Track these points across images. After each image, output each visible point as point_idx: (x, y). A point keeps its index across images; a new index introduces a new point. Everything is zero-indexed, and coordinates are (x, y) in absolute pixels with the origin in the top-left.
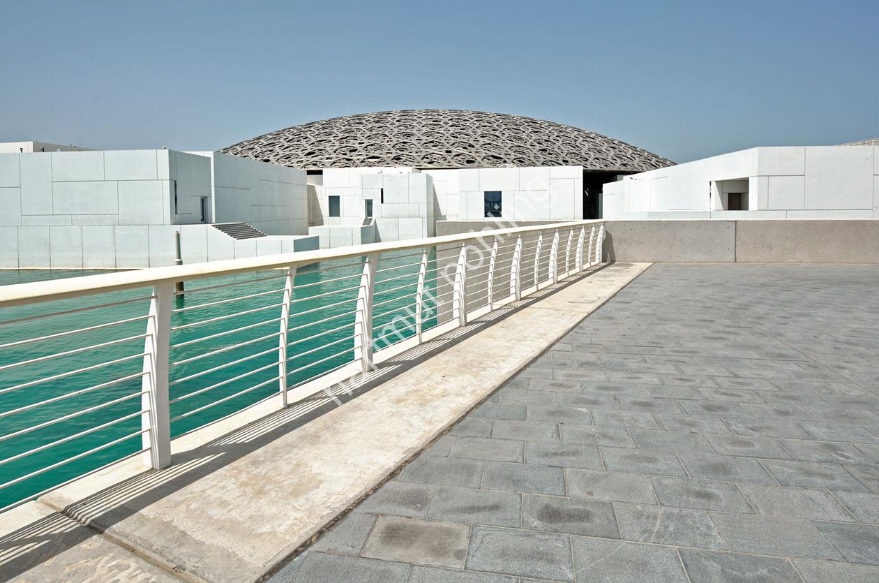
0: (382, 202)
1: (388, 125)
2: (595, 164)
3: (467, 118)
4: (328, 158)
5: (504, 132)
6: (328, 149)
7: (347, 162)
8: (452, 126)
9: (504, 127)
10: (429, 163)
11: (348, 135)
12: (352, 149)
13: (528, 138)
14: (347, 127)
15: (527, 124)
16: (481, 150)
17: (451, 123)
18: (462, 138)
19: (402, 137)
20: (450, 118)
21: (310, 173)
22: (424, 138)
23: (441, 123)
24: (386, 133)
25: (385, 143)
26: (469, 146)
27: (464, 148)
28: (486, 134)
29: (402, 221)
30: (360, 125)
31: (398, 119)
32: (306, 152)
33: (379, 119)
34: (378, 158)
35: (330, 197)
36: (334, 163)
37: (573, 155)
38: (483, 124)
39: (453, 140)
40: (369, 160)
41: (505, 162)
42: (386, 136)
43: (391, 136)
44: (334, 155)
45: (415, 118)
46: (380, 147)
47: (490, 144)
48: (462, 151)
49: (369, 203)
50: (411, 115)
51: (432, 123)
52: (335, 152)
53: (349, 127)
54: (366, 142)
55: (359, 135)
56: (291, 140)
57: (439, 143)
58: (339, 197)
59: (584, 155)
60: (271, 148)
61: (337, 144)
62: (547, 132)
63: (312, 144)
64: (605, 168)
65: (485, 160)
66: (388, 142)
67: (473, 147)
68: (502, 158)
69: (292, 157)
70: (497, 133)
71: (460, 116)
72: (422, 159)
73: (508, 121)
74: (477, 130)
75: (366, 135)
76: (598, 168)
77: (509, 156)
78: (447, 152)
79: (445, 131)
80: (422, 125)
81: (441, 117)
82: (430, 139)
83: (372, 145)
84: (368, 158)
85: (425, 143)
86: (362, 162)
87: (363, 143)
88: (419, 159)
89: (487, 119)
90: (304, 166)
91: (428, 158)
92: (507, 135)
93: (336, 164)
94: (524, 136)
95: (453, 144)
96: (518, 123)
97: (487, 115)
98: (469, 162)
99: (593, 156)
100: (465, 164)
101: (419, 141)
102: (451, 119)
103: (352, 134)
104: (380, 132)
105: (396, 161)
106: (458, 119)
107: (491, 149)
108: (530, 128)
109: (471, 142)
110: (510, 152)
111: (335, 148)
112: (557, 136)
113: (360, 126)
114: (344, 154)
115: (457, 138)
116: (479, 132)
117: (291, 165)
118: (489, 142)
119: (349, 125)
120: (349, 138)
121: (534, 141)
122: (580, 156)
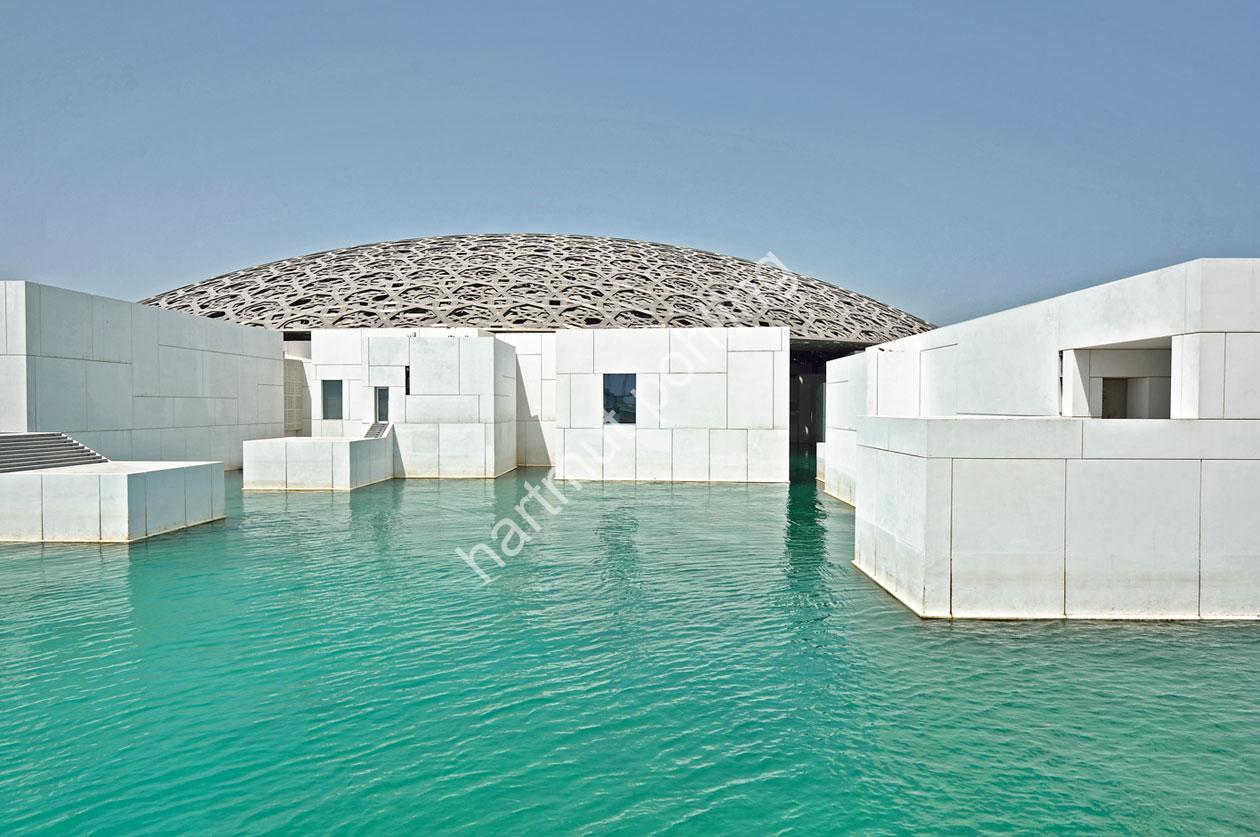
0: (408, 393)
1: (453, 255)
2: (817, 330)
3: (597, 247)
4: (330, 311)
5: (659, 271)
6: (335, 294)
7: (365, 317)
8: (567, 259)
9: (660, 263)
10: (517, 322)
11: (378, 270)
12: (379, 294)
13: (700, 283)
14: (381, 258)
15: (701, 260)
16: (615, 301)
17: (566, 254)
18: (584, 279)
19: (474, 275)
20: (566, 246)
21: (289, 337)
22: (513, 278)
23: (550, 254)
24: (447, 268)
25: (442, 286)
26: (593, 293)
27: (584, 297)
28: (626, 274)
29: (445, 429)
30: (404, 255)
31: (475, 245)
32: (294, 299)
33: (442, 245)
34: (424, 311)
35: (324, 382)
36: (341, 319)
37: (779, 313)
38: (624, 258)
39: (566, 283)
40: (407, 315)
41: (656, 322)
42: (447, 273)
43: (454, 274)
44: (343, 305)
45: (505, 245)
46: (433, 292)
47: (632, 291)
48: (579, 301)
49: (382, 395)
50: (499, 241)
51: (532, 253)
52: (346, 300)
53: (384, 258)
54: (407, 283)
55: (397, 271)
56: (274, 279)
57: (541, 287)
58: (341, 381)
59: (798, 313)
60: (235, 293)
61: (354, 286)
62: (735, 273)
63: (310, 285)
64: (834, 338)
65: (620, 318)
66: (447, 283)
67: (601, 295)
68: (650, 316)
69: (268, 307)
70: (647, 273)
71: (585, 243)
72: (505, 315)
73: (669, 254)
74: (611, 266)
75: (410, 272)
76: (821, 337)
77: (663, 313)
78: (552, 303)
79: (554, 267)
80: (515, 256)
81: (551, 245)
82: (525, 280)
83: (416, 289)
84: (405, 312)
85: (515, 287)
86: (393, 318)
87: (402, 285)
88: (499, 314)
89: (632, 249)
90: (285, 325)
91: (515, 313)
92: (663, 276)
93: (344, 322)
94: (694, 279)
95: (565, 290)
96: (686, 257)
97: (633, 244)
98: (591, 321)
99: (812, 316)
100: (583, 324)
101: (502, 284)
102: (568, 249)
103: (385, 270)
104: (437, 267)
105: (456, 317)
106: (581, 250)
107: (633, 301)
108: (705, 266)
109: (598, 287)
110: (666, 305)
111: (348, 293)
112: (752, 282)
113: (404, 258)
114: (362, 304)
115: (574, 279)
116: (615, 270)
117: (261, 322)
118: (630, 287)
119: (386, 254)
120: (377, 276)
121: (711, 288)
122: (790, 316)
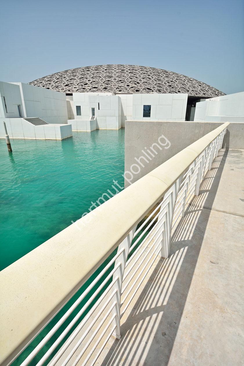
0: (99, 109)
1: (101, 72)
2: (192, 93)
3: (137, 69)
4: (75, 88)
5: (153, 76)
6: (75, 83)
7: (83, 90)
8: (129, 73)
9: (153, 74)
10: (119, 91)
11: (83, 76)
12: (85, 83)
13: (163, 80)
14: (83, 72)
15: (163, 73)
16: (142, 85)
17: (129, 71)
18: (134, 79)
19: (107, 78)
20: (129, 69)
21: (67, 94)
22: (117, 78)
23: (125, 71)
24: (100, 76)
25: (100, 81)
26: (137, 83)
27: (135, 84)
28: (145, 77)
29: (107, 118)
30: (89, 71)
31: (106, 69)
32: (65, 84)
33: (97, 68)
34: (97, 88)
35: (76, 106)
36: (78, 90)
37: (183, 88)
38: (144, 72)
39: (130, 80)
41: (153, 91)
42: (100, 77)
43: (102, 77)
44: (77, 86)
45: (113, 68)
46: (98, 83)
47: (146, 82)
49: (93, 110)
50: (111, 67)
51: (121, 71)
52: (78, 85)
53: (84, 73)
54: (92, 80)
55: (88, 77)
56: (58, 79)
57: (124, 81)
58: (80, 106)
59: (187, 88)
60: (50, 83)
61: (79, 81)
62: (172, 77)
63: (68, 80)
64: (196, 95)
65: (144, 90)
66: (101, 80)
67: (139, 83)
68: (151, 89)
69: (59, 87)
70: (150, 77)
71: (133, 68)
72: (116, 89)
73: (155, 71)
74: (141, 75)
75: (91, 77)
76: (193, 95)
77: (154, 89)
78: (127, 86)
79: (127, 75)
80: (116, 72)
81: (125, 68)
82: (120, 79)
83: (94, 82)
84: (93, 88)
85: (118, 81)
86: (90, 90)
87: (90, 80)
89: (145, 70)
90: (65, 91)
91: (119, 89)
92: (154, 78)
94: (162, 79)
95: (130, 82)
96: (159, 72)
97: (145, 68)
98: (137, 91)
99: (191, 90)
100: (135, 92)
101: (115, 80)
102: (129, 70)
103: (85, 76)
104: (98, 75)
105: (105, 90)
106: (132, 69)
107: (147, 85)
108: (164, 75)
109: (138, 81)
110: (155, 86)
111: (78, 83)
112: (176, 79)
113: (89, 72)
114: (82, 86)
115: (132, 79)
116: (142, 76)
117: (59, 91)
118: (146, 81)
119: (84, 71)
120: (84, 78)
121: (166, 81)
122: (185, 89)
